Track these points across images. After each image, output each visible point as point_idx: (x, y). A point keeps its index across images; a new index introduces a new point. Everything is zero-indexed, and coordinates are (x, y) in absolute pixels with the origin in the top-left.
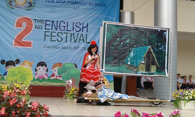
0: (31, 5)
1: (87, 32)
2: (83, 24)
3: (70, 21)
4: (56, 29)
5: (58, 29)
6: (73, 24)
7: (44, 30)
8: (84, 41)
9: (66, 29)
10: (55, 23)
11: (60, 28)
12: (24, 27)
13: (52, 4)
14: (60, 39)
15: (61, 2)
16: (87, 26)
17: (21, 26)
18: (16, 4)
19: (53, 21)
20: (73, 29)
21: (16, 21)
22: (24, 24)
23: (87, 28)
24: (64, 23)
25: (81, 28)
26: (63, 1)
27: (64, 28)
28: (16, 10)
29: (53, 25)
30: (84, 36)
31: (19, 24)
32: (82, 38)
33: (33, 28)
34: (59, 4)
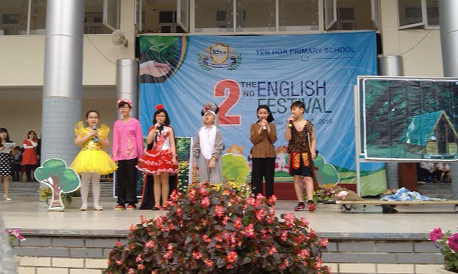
0: (234, 61)
1: (325, 94)
2: (317, 84)
3: (297, 80)
4: (276, 94)
5: (279, 94)
6: (302, 84)
7: (256, 97)
8: (321, 110)
9: (290, 92)
10: (273, 85)
11: (281, 92)
12: (227, 95)
13: (267, 56)
14: (282, 109)
15: (280, 52)
16: (325, 85)
17: (223, 94)
18: (214, 63)
19: (269, 83)
20: (302, 92)
21: (215, 87)
22: (227, 91)
23: (324, 88)
24: (288, 84)
25: (315, 89)
26: (283, 50)
27: (288, 92)
28: (215, 71)
29: (270, 89)
30: (321, 102)
31: (220, 92)
32: (317, 106)
33: (240, 96)
34: (278, 55)
